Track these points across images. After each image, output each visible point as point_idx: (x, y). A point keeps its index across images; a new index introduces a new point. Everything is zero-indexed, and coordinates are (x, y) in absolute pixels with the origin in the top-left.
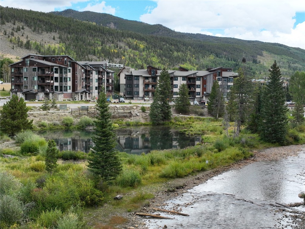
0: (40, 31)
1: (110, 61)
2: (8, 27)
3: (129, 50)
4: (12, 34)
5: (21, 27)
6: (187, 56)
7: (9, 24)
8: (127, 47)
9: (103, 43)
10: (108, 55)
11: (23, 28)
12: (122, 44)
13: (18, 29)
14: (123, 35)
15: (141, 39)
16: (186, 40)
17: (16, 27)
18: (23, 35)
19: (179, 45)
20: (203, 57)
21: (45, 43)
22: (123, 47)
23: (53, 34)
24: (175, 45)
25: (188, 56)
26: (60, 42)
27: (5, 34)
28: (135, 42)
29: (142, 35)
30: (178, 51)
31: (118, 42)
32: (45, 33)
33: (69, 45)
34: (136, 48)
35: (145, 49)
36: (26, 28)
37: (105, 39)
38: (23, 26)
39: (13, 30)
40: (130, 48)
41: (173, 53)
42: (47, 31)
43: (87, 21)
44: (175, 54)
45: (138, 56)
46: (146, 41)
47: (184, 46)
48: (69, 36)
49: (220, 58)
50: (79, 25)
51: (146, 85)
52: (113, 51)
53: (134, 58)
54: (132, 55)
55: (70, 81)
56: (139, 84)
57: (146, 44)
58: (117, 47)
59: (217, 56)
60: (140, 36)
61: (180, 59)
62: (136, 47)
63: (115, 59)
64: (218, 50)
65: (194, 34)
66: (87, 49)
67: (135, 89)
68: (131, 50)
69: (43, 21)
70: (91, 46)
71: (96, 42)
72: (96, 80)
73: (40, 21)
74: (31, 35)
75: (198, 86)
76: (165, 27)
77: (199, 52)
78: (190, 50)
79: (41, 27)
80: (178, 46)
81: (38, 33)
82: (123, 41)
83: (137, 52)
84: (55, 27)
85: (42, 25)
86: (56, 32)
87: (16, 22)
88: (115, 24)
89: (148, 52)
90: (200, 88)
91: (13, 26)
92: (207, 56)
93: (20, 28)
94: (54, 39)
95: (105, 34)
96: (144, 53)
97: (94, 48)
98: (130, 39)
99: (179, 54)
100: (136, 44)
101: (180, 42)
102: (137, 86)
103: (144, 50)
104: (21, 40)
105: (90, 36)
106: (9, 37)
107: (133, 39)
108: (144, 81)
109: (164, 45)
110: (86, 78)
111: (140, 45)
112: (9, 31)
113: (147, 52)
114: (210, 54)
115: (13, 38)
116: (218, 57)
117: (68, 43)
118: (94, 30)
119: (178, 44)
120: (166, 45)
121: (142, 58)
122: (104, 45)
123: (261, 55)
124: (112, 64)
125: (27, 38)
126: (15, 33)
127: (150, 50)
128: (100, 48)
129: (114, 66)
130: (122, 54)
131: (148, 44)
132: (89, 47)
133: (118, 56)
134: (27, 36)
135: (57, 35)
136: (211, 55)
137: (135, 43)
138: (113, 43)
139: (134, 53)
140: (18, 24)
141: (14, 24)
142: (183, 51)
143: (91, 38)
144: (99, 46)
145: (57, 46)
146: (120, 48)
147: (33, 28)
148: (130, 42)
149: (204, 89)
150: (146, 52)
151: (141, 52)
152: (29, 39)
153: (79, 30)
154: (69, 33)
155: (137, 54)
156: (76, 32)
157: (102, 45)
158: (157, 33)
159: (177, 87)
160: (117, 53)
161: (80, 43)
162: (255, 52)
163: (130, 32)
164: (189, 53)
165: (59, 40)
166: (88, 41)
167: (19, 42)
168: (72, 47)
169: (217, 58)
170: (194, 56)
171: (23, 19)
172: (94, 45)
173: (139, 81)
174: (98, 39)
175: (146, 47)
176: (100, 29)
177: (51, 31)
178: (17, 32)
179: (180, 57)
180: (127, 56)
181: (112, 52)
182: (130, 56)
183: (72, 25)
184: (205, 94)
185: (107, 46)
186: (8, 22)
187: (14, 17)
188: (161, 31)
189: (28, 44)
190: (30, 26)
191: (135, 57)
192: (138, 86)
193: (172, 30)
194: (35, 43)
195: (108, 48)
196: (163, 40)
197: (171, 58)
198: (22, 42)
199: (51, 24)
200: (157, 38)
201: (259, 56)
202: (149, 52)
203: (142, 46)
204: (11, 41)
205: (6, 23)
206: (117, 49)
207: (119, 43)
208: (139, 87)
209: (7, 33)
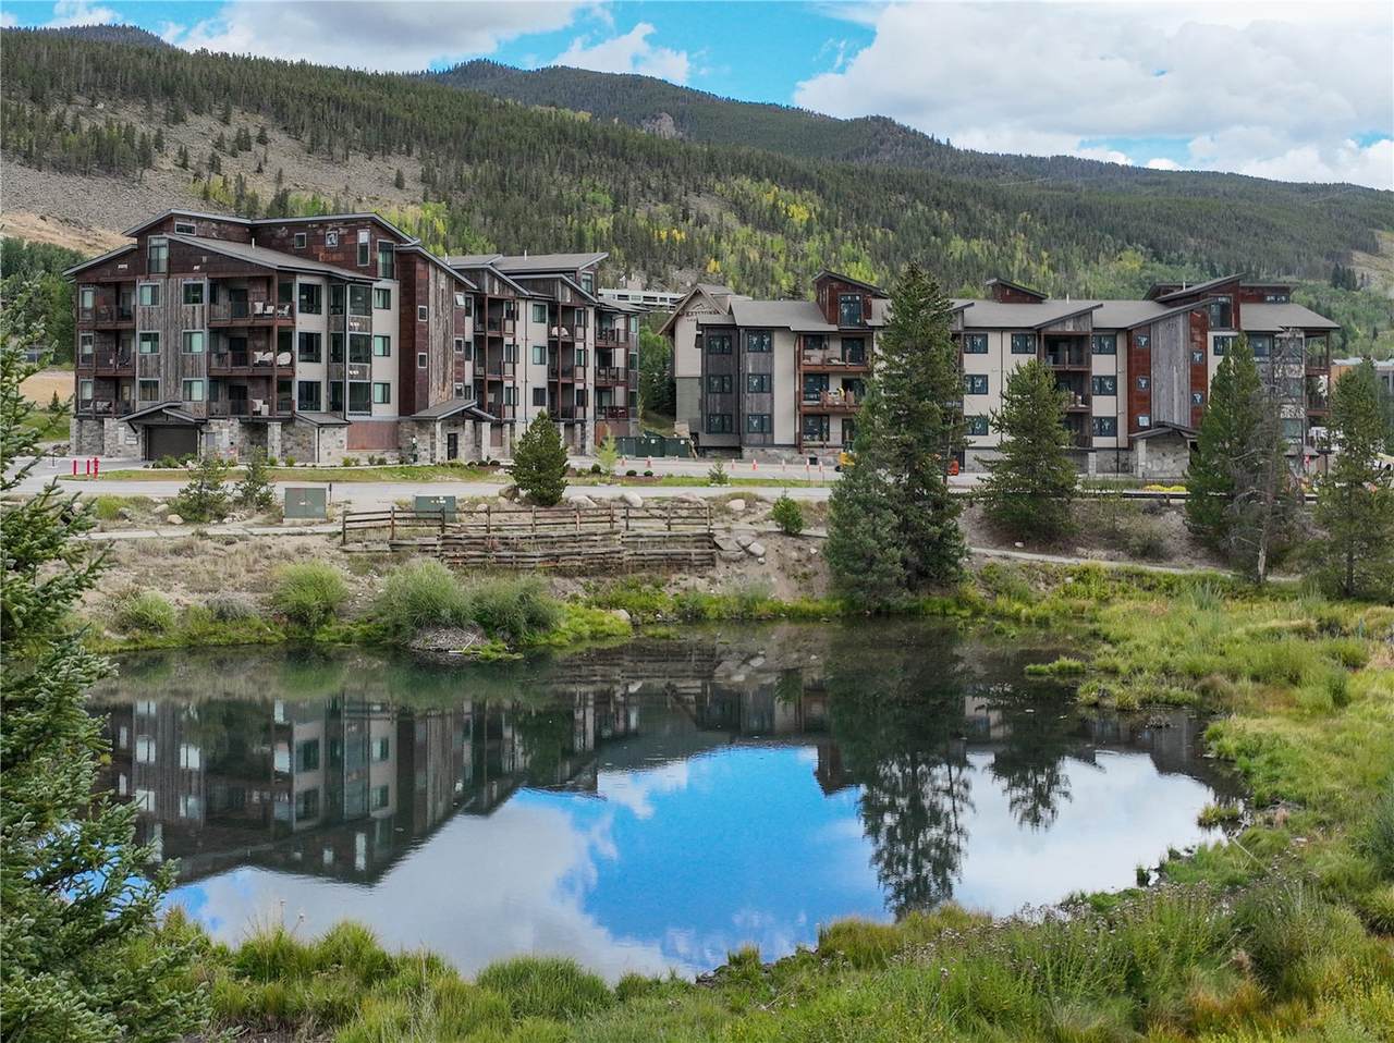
0: (338, 151)
1: (649, 280)
2: (199, 133)
3: (742, 232)
4: (214, 165)
5: (254, 132)
6: (1012, 257)
7: (205, 122)
8: (730, 219)
9: (619, 199)
10: (641, 252)
11: (262, 140)
12: (706, 206)
13: (243, 144)
14: (712, 165)
15: (798, 181)
16: (1008, 185)
17: (230, 132)
18: (260, 171)
19: (976, 208)
20: (1090, 259)
21: (360, 201)
22: (714, 219)
23: (397, 163)
24: (956, 207)
25: (1019, 255)
26: (425, 199)
27: (184, 166)
28: (767, 195)
29: (801, 164)
30: (968, 234)
31: (691, 194)
32: (358, 160)
33: (468, 209)
34: (773, 222)
35: (817, 228)
36: (277, 137)
37: (632, 185)
38: (263, 130)
39: (219, 145)
40: (744, 220)
41: (946, 243)
42: (370, 150)
43: (553, 104)
44: (958, 246)
45: (782, 259)
46: (821, 190)
47: (997, 210)
48: (468, 171)
49: (1169, 263)
50: (512, 121)
51: (813, 380)
52: (664, 235)
53: (764, 269)
54: (754, 255)
55: (387, 353)
56: (770, 376)
57: (817, 204)
58: (686, 217)
59: (1157, 256)
60: (794, 170)
61: (980, 268)
62: (772, 218)
63: (675, 274)
64: (1161, 228)
65: (1042, 160)
66: (546, 225)
67: (751, 404)
68: (749, 229)
69: (355, 108)
70: (565, 213)
71: (590, 195)
72: (537, 351)
73: (339, 105)
74: (297, 167)
75: (1106, 386)
76: (905, 130)
77: (1071, 237)
78: (1024, 230)
79: (344, 133)
80: (967, 211)
81: (331, 159)
82: (710, 191)
83: (777, 242)
84: (406, 130)
85: (350, 126)
86: (409, 152)
87: (236, 112)
88: (679, 119)
89: (827, 237)
90: (1115, 393)
91: (218, 128)
92: (1107, 254)
93: (248, 137)
94: (399, 184)
95: (631, 162)
96: (811, 246)
97: (581, 221)
98: (746, 183)
99: (976, 246)
100: (774, 206)
101: (976, 192)
102: (761, 383)
103: (809, 230)
104: (249, 192)
105: (564, 168)
106: (198, 175)
107: (760, 180)
108: (798, 358)
109: (903, 207)
110: (479, 339)
111: (793, 208)
112: (201, 149)
113: (822, 239)
114: (1123, 249)
115: (217, 180)
116: (1160, 260)
117: (460, 200)
118: (582, 144)
119: (970, 202)
120: (914, 208)
121: (802, 264)
122: (623, 208)
123: (1372, 249)
124: (659, 295)
125: (279, 179)
126: (227, 162)
127: (839, 232)
128: (605, 223)
129: (668, 304)
130: (706, 247)
131: (828, 202)
132: (555, 220)
133: (689, 257)
134: (281, 171)
135: (411, 168)
136: (1129, 253)
137: (768, 199)
138: (666, 199)
139: (764, 244)
140: (245, 121)
141: (225, 121)
142: (991, 235)
143: (566, 180)
144: (603, 212)
145: (412, 214)
146: (700, 222)
147: (307, 139)
148: (747, 196)
149: (1139, 401)
150: (817, 237)
151: (796, 238)
152: (286, 185)
153: (513, 145)
154: (468, 159)
155: (776, 250)
156: (500, 153)
157: (616, 210)
158: (869, 154)
159: (984, 390)
160: (684, 245)
161: (518, 200)
162: (1341, 238)
163: (744, 150)
164: (1020, 241)
165: (421, 188)
166: (554, 193)
167: (240, 197)
168: (479, 219)
169: (1157, 265)
170: (1045, 254)
171: (266, 102)
172: (579, 209)
173: (772, 357)
174: (597, 183)
175: (821, 216)
176: (606, 139)
177: (386, 152)
178: (234, 155)
179: (982, 258)
180: (732, 259)
181: (660, 241)
182: (744, 259)
183: (483, 121)
184: (1145, 428)
185: (641, 214)
186: (198, 112)
187: (227, 89)
188: (887, 146)
189: (280, 206)
190: (292, 131)
191: (770, 262)
192: (765, 384)
193: (939, 144)
194: (315, 202)
195: (642, 223)
196: (897, 184)
197: (939, 267)
198: (254, 199)
199: (388, 120)
200: (868, 176)
201: (1359, 256)
202: (833, 238)
203: (799, 214)
204: (206, 195)
205: (191, 118)
206: (683, 225)
207: (692, 199)
208: (771, 390)
209: (193, 162)
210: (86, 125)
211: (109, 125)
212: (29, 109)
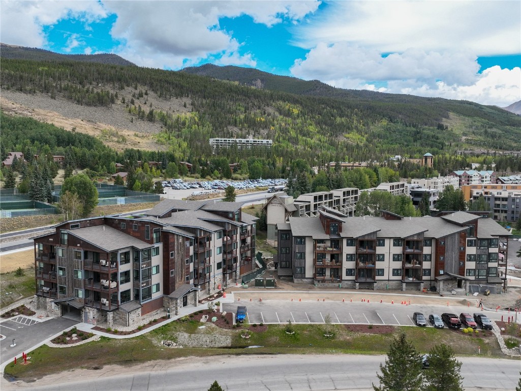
0: (168, 97)
1: (255, 135)
2: (128, 92)
3: (280, 117)
4: (133, 102)
5: (144, 92)
6: (353, 122)
7: (130, 89)
8: (277, 114)
9: (246, 109)
10: (253, 125)
11: (146, 94)
12: (270, 110)
13: (141, 95)
14: (272, 97)
15: (295, 102)
16: (350, 100)
17: (137, 92)
18: (145, 103)
19: (343, 108)
20: (373, 122)
21: (174, 112)
22: (272, 114)
23: (184, 100)
24: (338, 108)
25: (355, 122)
26: (192, 111)
27: (124, 103)
28: (287, 106)
29: (296, 96)
30: (341, 116)
32: (174, 99)
33: (204, 113)
34: (288, 114)
35: (300, 115)
36: (151, 93)
37: (250, 105)
38: (146, 91)
39: (134, 96)
40: (280, 114)
41: (335, 119)
42: (177, 96)
43: (228, 80)
44: (338, 120)
45: (291, 125)
46: (301, 104)
47: (348, 108)
48: (204, 102)
49: (394, 123)
50: (217, 86)
52: (259, 119)
53: (286, 129)
54: (283, 124)
57: (300, 108)
58: (265, 114)
59: (391, 121)
60: (294, 98)
61: (344, 126)
62: (288, 113)
63: (262, 131)
64: (392, 112)
66: (226, 118)
68: (282, 117)
69: (173, 83)
70: (232, 113)
71: (238, 108)
73: (168, 82)
74: (156, 102)
76: (323, 84)
77: (368, 115)
78: (356, 114)
79: (170, 91)
80: (341, 109)
81: (166, 99)
82: (271, 105)
83: (289, 120)
84: (187, 90)
85: (171, 89)
86: (188, 97)
87: (139, 85)
88: (262, 81)
89: (303, 118)
91: (134, 91)
92: (378, 121)
93: (142, 93)
94: (185, 106)
95: (249, 97)
96: (299, 121)
97: (236, 116)
98: (281, 103)
99: (343, 119)
100: (289, 109)
101: (343, 103)
103: (298, 116)
104: (142, 110)
105: (231, 100)
106: (128, 106)
107: (285, 102)
109: (324, 108)
110: (196, 254)
111: (294, 110)
112: (129, 98)
113: (302, 119)
114: (382, 119)
115: (133, 107)
116: (392, 122)
117: (202, 110)
118: (236, 92)
119: (341, 107)
120: (327, 109)
121: (296, 127)
122: (248, 111)
125: (151, 106)
126: (136, 101)
127: (306, 116)
128: (242, 116)
129: (260, 143)
130: (270, 122)
131: (303, 108)
132: (229, 116)
133: (266, 125)
134: (151, 103)
135: (188, 101)
136: (384, 120)
137: (287, 107)
138: (259, 108)
139: (286, 121)
140: (142, 89)
141: (136, 88)
142: (347, 116)
143: (232, 103)
144: (242, 112)
145: (189, 115)
146: (269, 115)
147: (159, 93)
148: (281, 107)
150: (301, 118)
151: (295, 119)
152: (153, 108)
153: (217, 94)
154: (204, 98)
155: (290, 122)
156: (213, 96)
157: (245, 112)
160: (264, 122)
161: (218, 110)
163: (280, 93)
164: (355, 117)
165: (191, 107)
166: (228, 107)
167: (140, 112)
168: (207, 116)
170: (361, 121)
171: (148, 82)
172: (235, 112)
174: (240, 104)
175: (301, 112)
176: (243, 91)
177: (182, 96)
178: (138, 99)
179: (345, 124)
180: (278, 126)
181: (258, 121)
182: (281, 126)
183: (209, 87)
185: (252, 113)
186: (128, 86)
187: (136, 79)
188: (318, 88)
189: (151, 114)
190: (155, 91)
191: (288, 126)
193: (332, 87)
194: (161, 112)
195: (253, 116)
196: (322, 102)
197: (333, 126)
198: (144, 112)
199: (182, 87)
200: (314, 100)
202: (305, 118)
203: (296, 111)
204: (130, 112)
205: (126, 88)
206: (264, 116)
207: (266, 108)
209: (126, 101)
210: (95, 91)
211: (102, 91)
212: (79, 87)
